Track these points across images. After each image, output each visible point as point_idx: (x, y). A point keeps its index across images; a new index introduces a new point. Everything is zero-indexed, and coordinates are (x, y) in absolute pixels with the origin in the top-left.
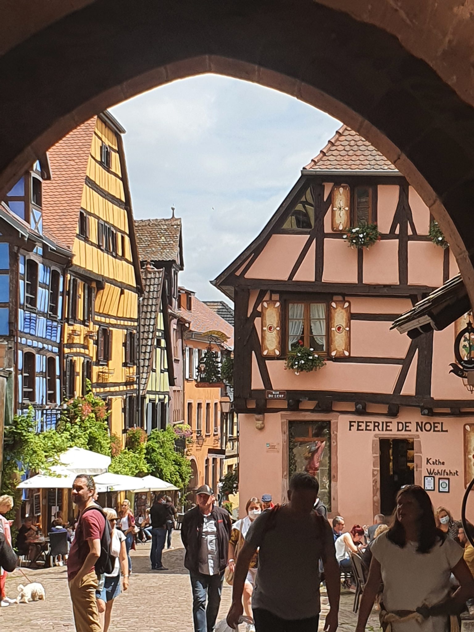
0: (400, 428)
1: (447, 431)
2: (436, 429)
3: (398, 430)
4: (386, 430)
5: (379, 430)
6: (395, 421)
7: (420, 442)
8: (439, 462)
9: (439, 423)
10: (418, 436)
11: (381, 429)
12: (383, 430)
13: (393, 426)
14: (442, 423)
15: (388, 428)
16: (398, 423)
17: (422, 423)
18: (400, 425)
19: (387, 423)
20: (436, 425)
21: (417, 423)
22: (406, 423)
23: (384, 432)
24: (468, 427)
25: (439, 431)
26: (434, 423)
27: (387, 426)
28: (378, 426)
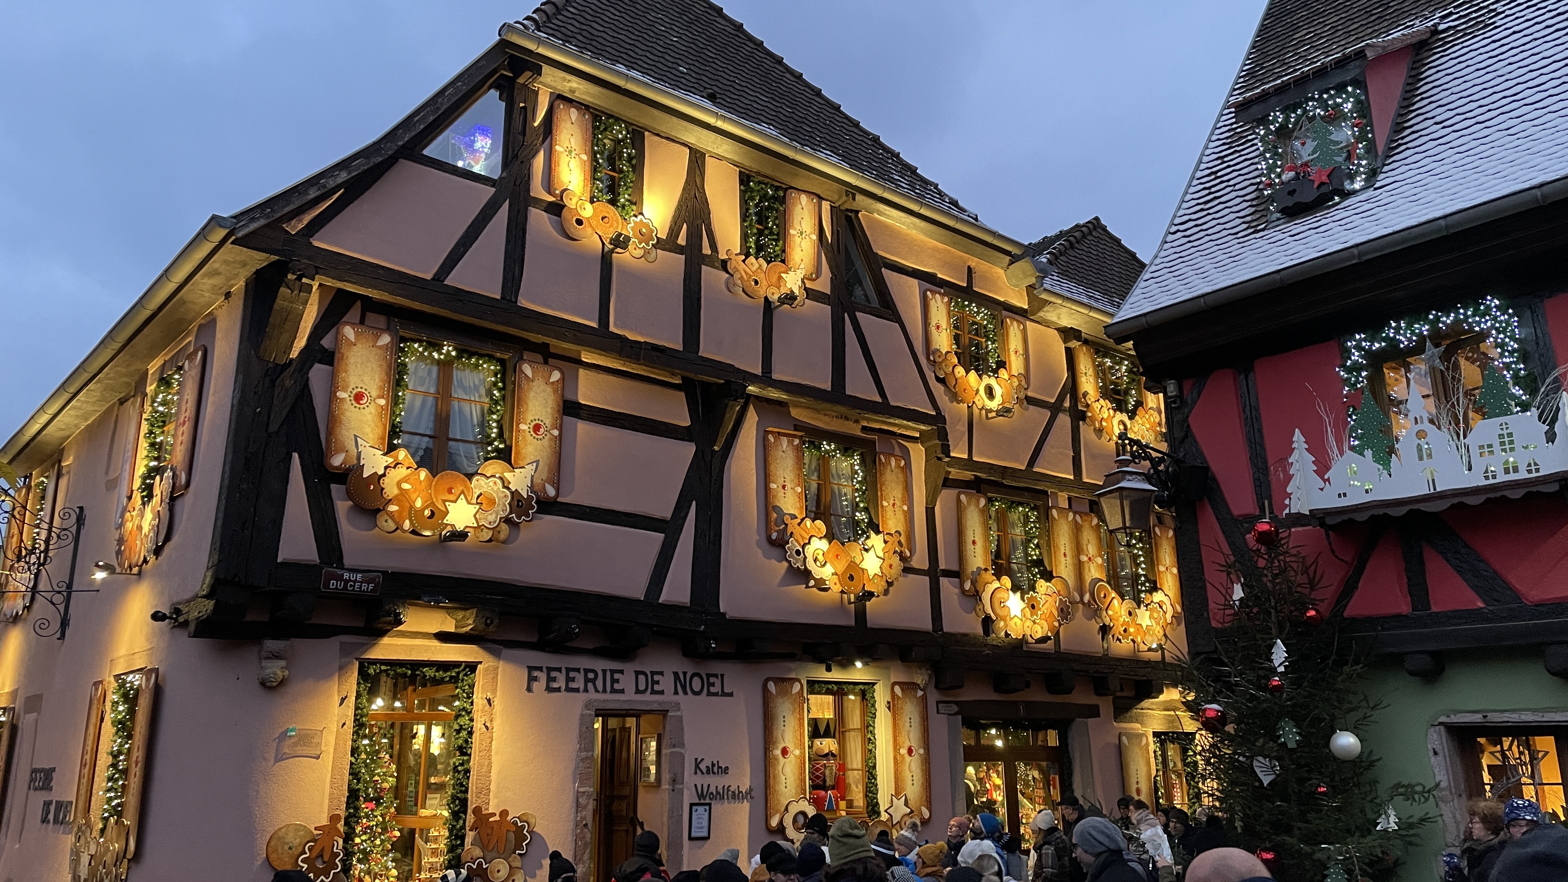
0: (642, 687)
1: (731, 695)
2: (712, 689)
3: (638, 691)
4: (613, 691)
5: (597, 691)
6: (629, 668)
7: (680, 719)
8: (719, 767)
9: (716, 676)
10: (677, 706)
11: (600, 687)
12: (604, 691)
13: (627, 681)
14: (722, 676)
15: (616, 686)
16: (637, 673)
17: (685, 673)
18: (642, 678)
19: (613, 672)
20: (712, 680)
21: (676, 674)
22: (653, 673)
23: (608, 696)
24: (771, 686)
25: (716, 694)
26: (709, 676)
27: (614, 681)
28: (593, 681)
